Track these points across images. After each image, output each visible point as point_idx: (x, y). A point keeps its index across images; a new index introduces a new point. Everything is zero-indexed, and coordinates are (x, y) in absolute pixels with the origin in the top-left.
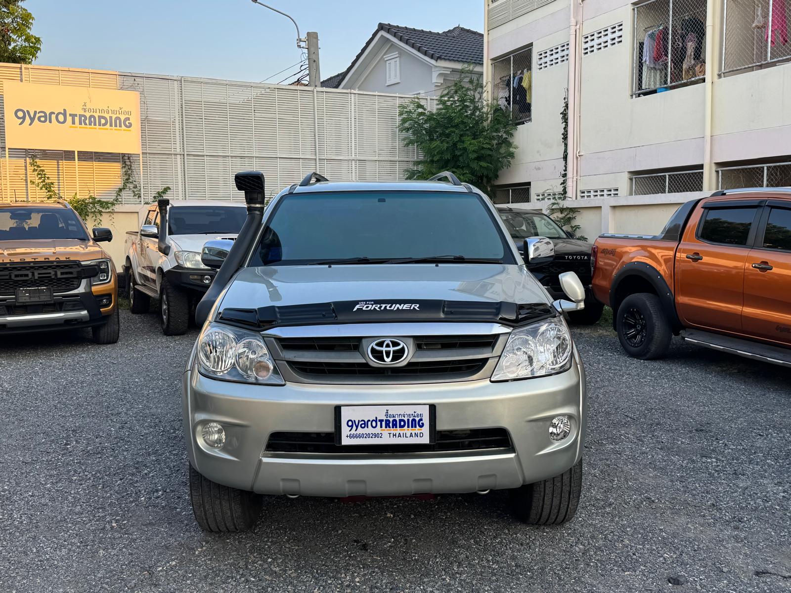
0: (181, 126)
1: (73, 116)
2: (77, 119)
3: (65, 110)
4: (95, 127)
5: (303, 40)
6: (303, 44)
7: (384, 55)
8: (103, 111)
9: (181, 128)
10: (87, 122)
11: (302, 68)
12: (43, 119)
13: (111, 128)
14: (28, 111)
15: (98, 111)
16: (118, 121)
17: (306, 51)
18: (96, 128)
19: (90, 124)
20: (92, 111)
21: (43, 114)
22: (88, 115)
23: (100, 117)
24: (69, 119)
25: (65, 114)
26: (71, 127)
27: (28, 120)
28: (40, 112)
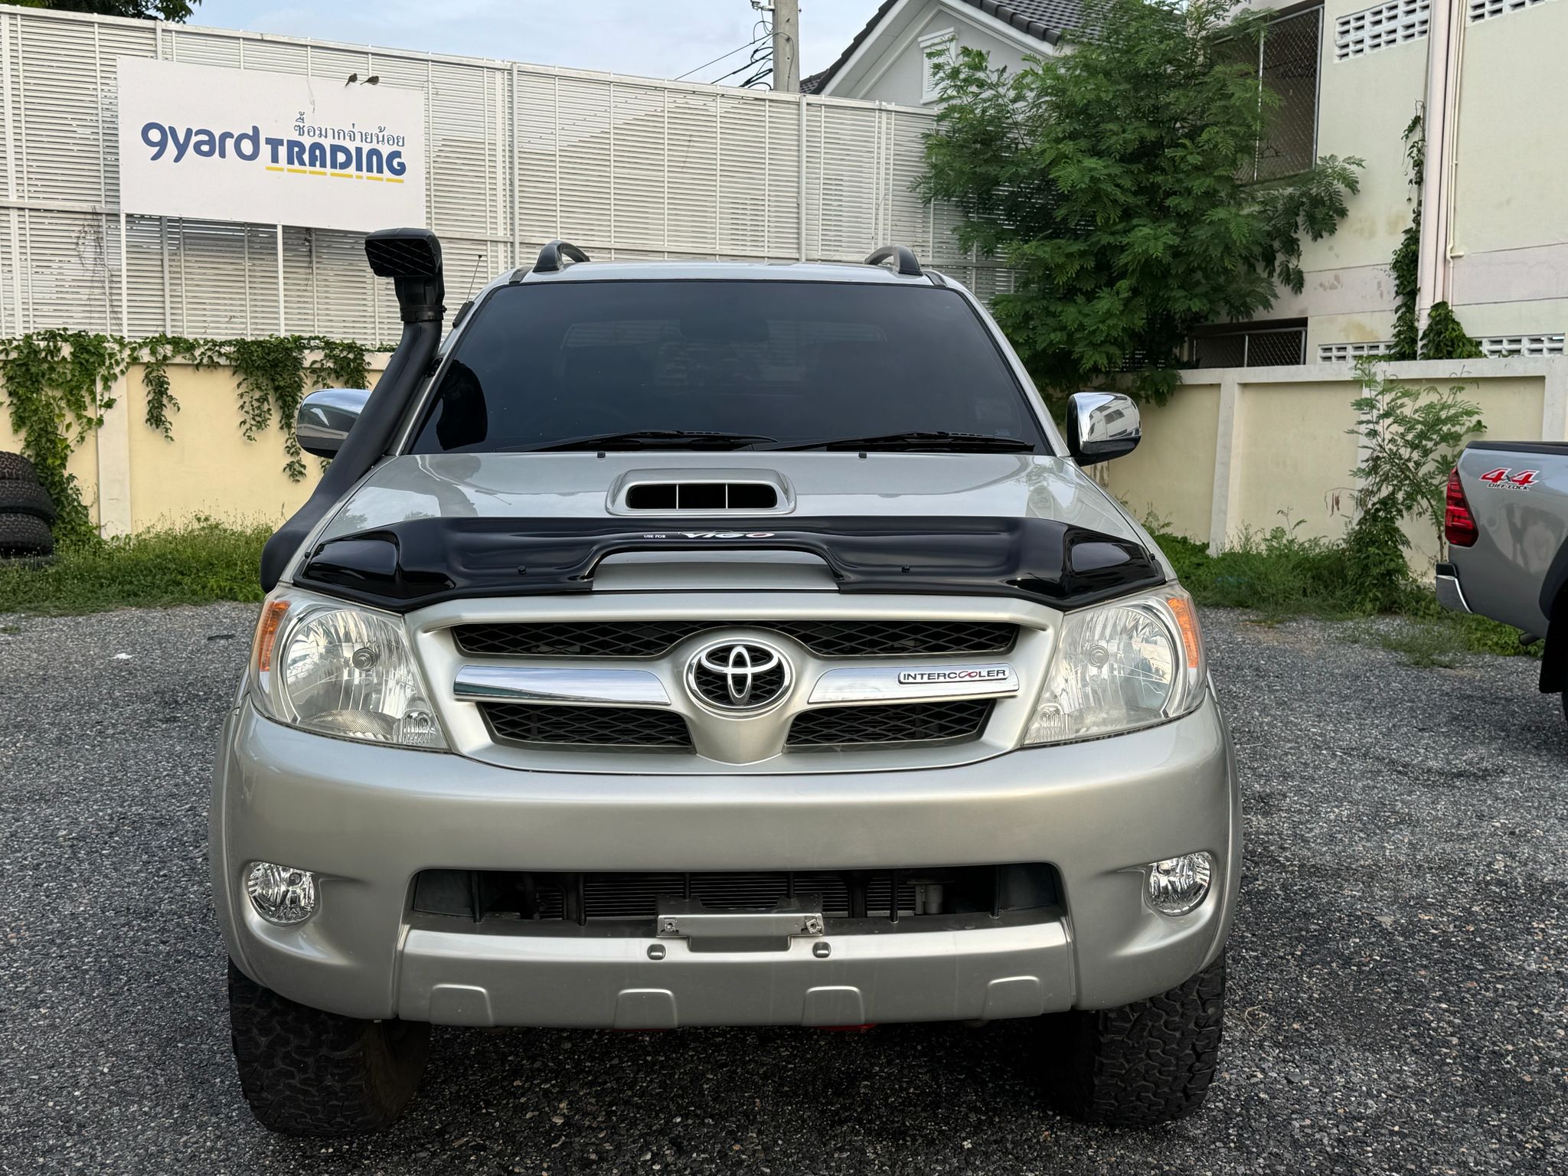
0: (508, 177)
1: (274, 143)
3: (255, 129)
4: (323, 169)
7: (920, 34)
8: (342, 135)
9: (508, 182)
10: (306, 157)
11: (757, 56)
12: (205, 148)
13: (359, 173)
14: (173, 130)
15: (330, 132)
16: (375, 158)
17: (769, 16)
18: (325, 174)
19: (312, 164)
20: (317, 132)
21: (205, 138)
22: (307, 141)
23: (335, 149)
24: (265, 150)
25: (255, 138)
26: (268, 168)
27: (171, 150)
28: (199, 132)
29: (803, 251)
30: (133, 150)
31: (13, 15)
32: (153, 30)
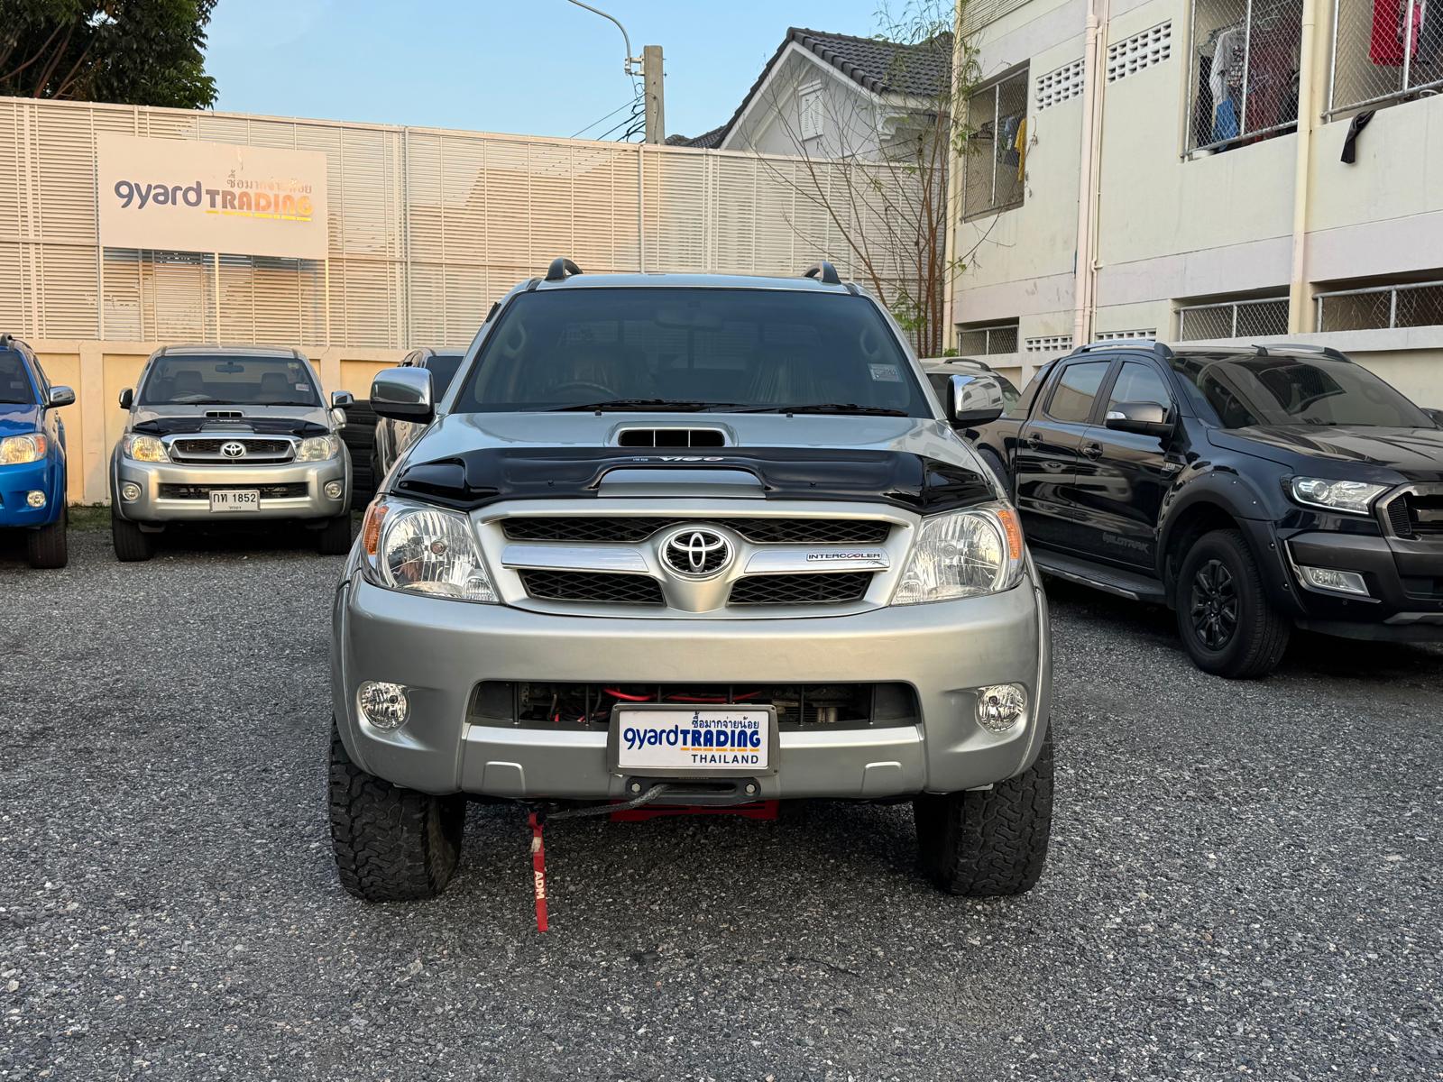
0: (403, 213)
1: (213, 194)
2: (219, 199)
3: (199, 184)
5: (635, 59)
6: (635, 68)
8: (263, 184)
9: (403, 217)
10: (236, 203)
11: (636, 111)
12: (161, 198)
13: (277, 214)
14: (137, 185)
15: (254, 185)
16: (288, 202)
17: (642, 79)
18: (250, 214)
19: (241, 208)
20: (245, 185)
21: (161, 191)
22: (237, 191)
23: (259, 196)
24: (206, 198)
25: (198, 191)
26: (208, 212)
27: (136, 200)
28: (156, 187)
29: (643, 266)
30: (109, 202)
31: (32, 105)
32: (132, 112)
